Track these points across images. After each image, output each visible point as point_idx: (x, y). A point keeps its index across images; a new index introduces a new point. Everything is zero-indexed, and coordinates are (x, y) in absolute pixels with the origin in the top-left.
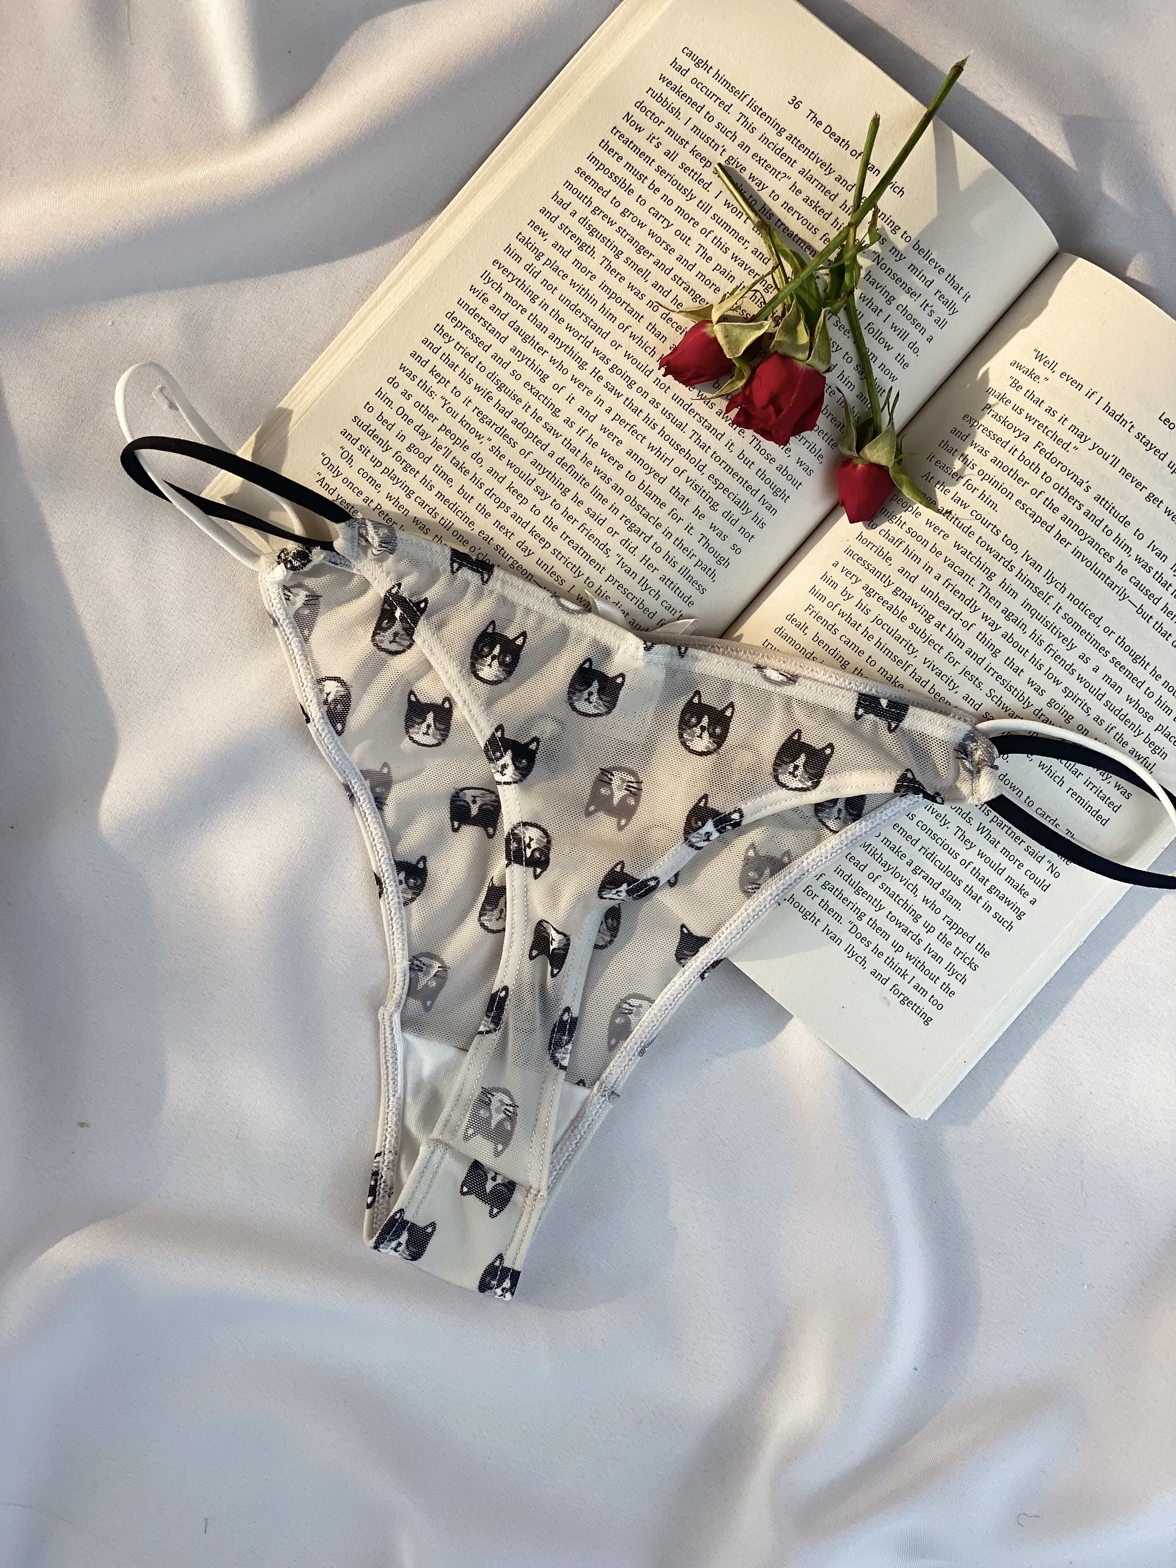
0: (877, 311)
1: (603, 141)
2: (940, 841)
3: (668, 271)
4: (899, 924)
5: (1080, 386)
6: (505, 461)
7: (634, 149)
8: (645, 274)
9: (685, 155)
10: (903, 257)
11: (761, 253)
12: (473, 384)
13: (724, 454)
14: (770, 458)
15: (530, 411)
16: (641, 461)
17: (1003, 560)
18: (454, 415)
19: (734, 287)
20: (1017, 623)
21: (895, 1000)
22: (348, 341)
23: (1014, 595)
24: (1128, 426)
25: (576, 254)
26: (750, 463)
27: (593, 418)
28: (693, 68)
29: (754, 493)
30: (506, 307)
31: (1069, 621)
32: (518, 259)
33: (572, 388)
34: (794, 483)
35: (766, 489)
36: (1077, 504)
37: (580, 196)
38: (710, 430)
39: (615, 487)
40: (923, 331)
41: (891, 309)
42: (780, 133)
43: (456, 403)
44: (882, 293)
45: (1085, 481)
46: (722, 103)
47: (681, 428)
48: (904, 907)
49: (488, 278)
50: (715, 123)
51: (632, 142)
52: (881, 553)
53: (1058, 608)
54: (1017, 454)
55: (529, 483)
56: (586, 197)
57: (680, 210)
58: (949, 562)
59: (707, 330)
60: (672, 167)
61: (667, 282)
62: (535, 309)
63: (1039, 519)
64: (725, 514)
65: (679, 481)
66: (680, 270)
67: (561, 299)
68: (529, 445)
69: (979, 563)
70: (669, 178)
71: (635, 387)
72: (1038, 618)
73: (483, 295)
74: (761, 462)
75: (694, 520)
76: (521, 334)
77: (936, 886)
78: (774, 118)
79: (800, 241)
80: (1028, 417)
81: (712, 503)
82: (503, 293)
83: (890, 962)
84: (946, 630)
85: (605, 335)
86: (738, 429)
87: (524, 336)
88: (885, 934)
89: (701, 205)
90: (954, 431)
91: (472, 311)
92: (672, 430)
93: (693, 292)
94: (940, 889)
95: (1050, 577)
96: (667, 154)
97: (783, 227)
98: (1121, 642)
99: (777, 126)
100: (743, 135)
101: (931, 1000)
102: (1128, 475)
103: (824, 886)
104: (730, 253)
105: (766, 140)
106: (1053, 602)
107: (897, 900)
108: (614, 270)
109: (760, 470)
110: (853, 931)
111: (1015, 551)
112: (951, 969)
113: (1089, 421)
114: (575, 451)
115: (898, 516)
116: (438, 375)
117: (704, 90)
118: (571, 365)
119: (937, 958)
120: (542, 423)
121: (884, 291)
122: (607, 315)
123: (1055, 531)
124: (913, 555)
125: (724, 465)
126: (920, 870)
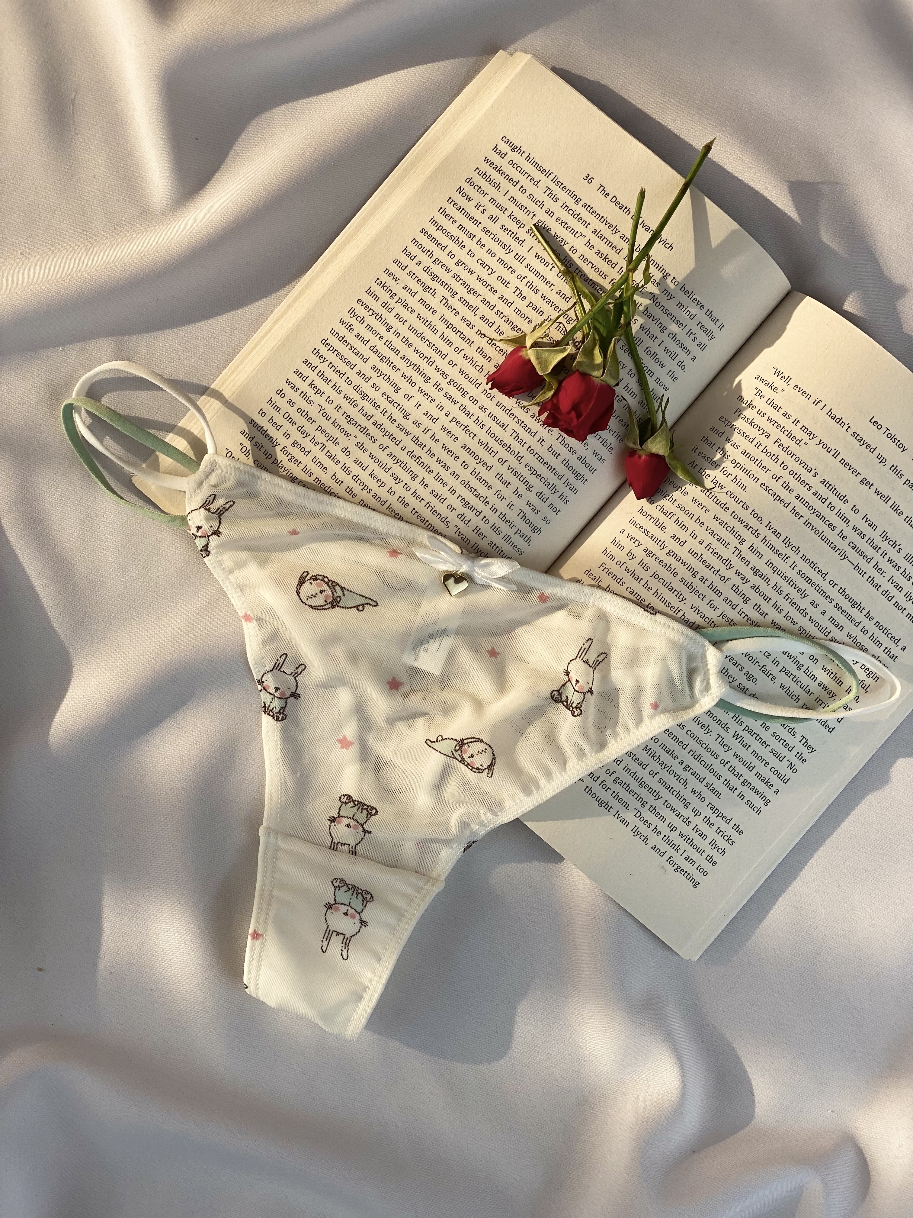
0: (654, 338)
1: (441, 208)
2: (704, 746)
3: (492, 307)
4: (673, 810)
5: (809, 396)
6: (368, 454)
7: (465, 214)
8: (475, 310)
9: (504, 219)
10: (672, 297)
11: (563, 294)
12: (342, 394)
13: (537, 447)
14: (572, 451)
15: (387, 415)
16: (473, 453)
17: (751, 529)
18: (328, 418)
19: (543, 320)
20: (762, 577)
21: (671, 868)
22: (246, 361)
23: (760, 556)
24: (846, 427)
25: (421, 294)
26: (557, 454)
27: (435, 420)
28: (510, 153)
29: (560, 478)
30: (367, 335)
31: (803, 576)
32: (377, 298)
33: (419, 397)
34: (591, 469)
35: (569, 475)
36: (807, 486)
37: (424, 250)
38: (526, 429)
39: (453, 474)
40: (688, 352)
41: (664, 337)
42: (577, 202)
43: (329, 409)
44: (657, 324)
45: (814, 469)
46: (532, 179)
47: (504, 428)
48: (677, 796)
49: (353, 313)
50: (527, 194)
51: (463, 209)
52: (658, 523)
53: (794, 566)
54: (761, 448)
55: (387, 470)
56: (429, 251)
57: (501, 261)
58: (710, 531)
59: (523, 353)
60: (495, 228)
61: (491, 315)
62: (390, 336)
63: (778, 498)
64: (538, 494)
65: (503, 469)
66: (501, 306)
67: (410, 328)
68: (386, 441)
69: (733, 531)
70: (492, 236)
71: (468, 396)
72: (779, 573)
73: (350, 326)
74: (565, 453)
75: (514, 499)
76: (379, 355)
77: (702, 780)
78: (572, 191)
79: (594, 285)
80: (770, 420)
81: (528, 486)
82: (365, 324)
83: (666, 839)
84: (708, 583)
85: (444, 356)
86: (548, 428)
87: (381, 357)
88: (662, 817)
89: (517, 257)
90: (712, 429)
91: (341, 338)
92: (496, 429)
93: (511, 323)
94: (705, 783)
95: (787, 542)
96: (491, 218)
97: (580, 274)
98: (842, 591)
99: (575, 197)
100: (549, 204)
101: (699, 869)
102: (846, 464)
103: (615, 781)
104: (540, 294)
105: (567, 207)
106: (790, 562)
107: (671, 791)
108: (451, 307)
109: (565, 459)
110: (637, 815)
111: (761, 522)
112: (713, 844)
113: (816, 423)
114: (422, 446)
115: (671, 495)
116: (315, 387)
117: (518, 169)
118: (418, 379)
119: (703, 836)
120: (396, 424)
121: (658, 323)
122: (445, 341)
123: (790, 507)
124: (682, 525)
125: (537, 456)
126: (689, 768)
